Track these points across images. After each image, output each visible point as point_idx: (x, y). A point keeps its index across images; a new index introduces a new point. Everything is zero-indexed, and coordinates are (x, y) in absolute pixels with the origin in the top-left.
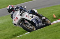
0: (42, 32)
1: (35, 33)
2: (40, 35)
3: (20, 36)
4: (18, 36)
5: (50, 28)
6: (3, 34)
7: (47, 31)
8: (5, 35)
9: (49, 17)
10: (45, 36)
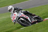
0: (41, 25)
1: (35, 25)
2: (39, 27)
3: (23, 28)
4: (21, 29)
5: (47, 22)
6: (10, 27)
7: (45, 24)
8: (11, 27)
9: (46, 12)
10: (43, 28)
